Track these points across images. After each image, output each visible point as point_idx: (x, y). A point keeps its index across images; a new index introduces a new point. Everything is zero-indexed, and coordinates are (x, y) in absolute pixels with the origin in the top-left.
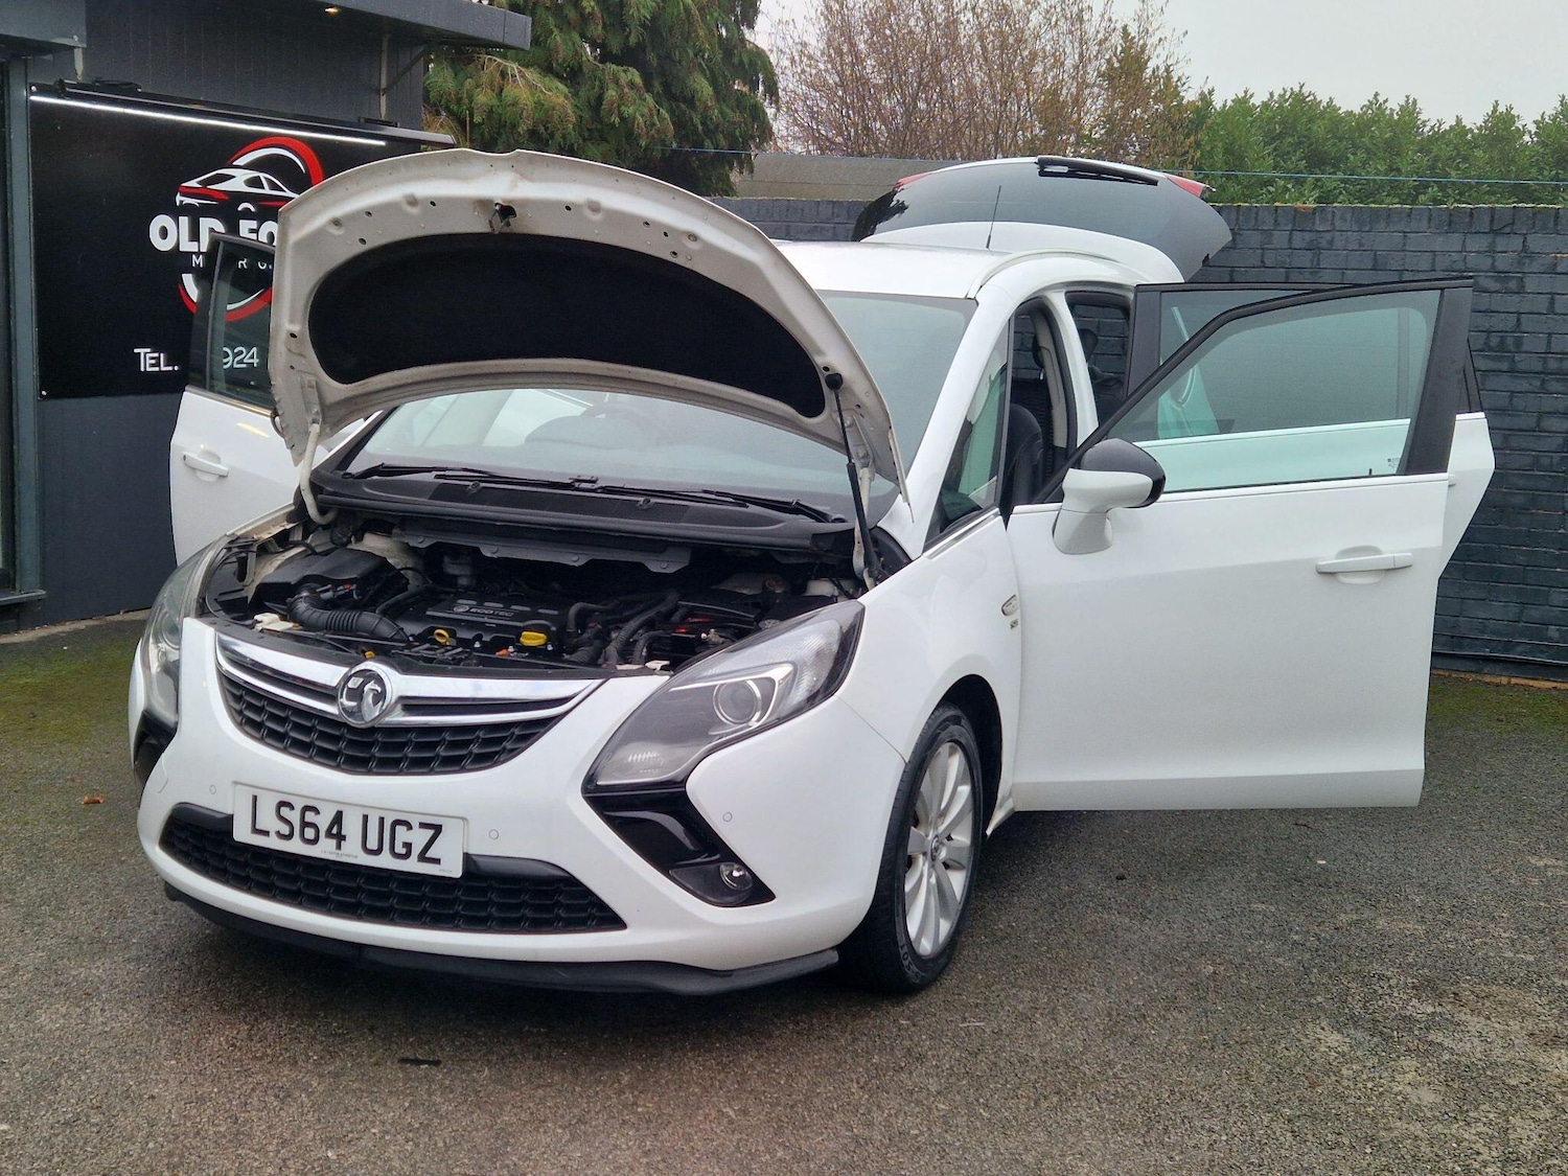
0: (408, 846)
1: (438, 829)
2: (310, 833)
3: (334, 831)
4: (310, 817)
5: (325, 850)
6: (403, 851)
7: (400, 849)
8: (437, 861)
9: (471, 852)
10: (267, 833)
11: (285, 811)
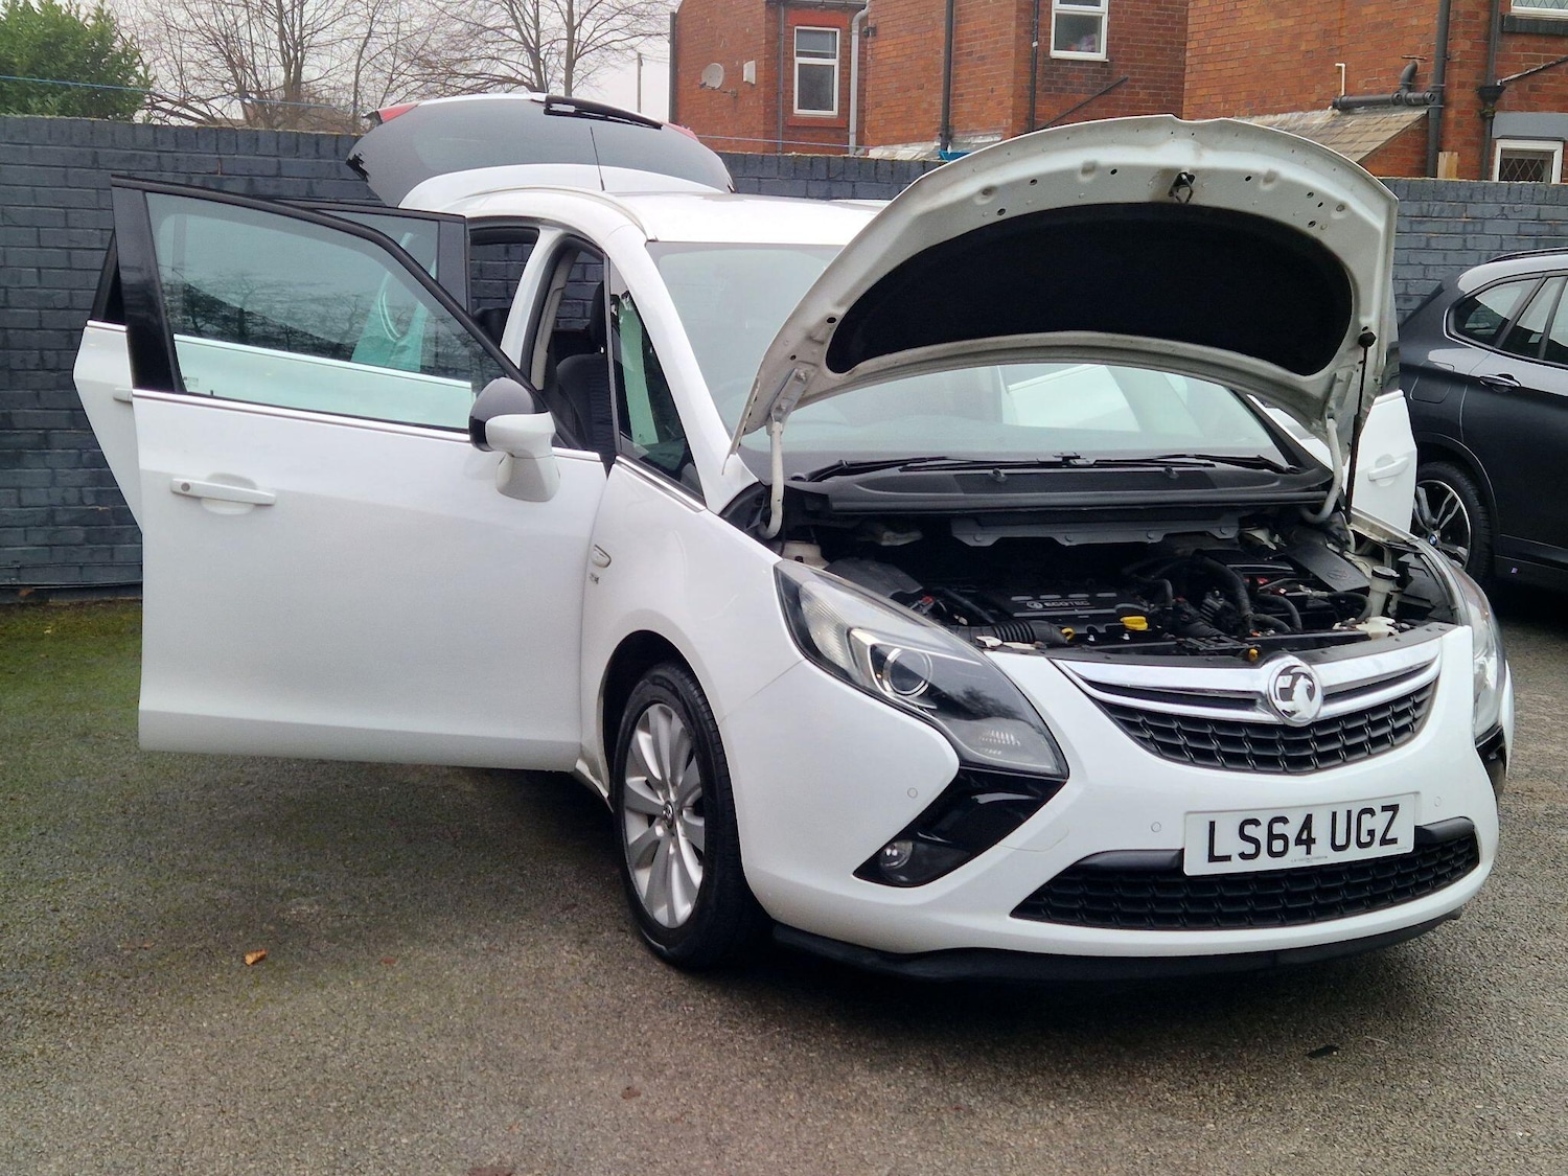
0: (1371, 833)
1: (1394, 808)
2: (1278, 846)
3: (1304, 837)
4: (1278, 828)
5: (1296, 858)
6: (1368, 839)
7: (1365, 838)
8: (1394, 841)
9: (1420, 823)
10: (1227, 858)
11: (1250, 830)
